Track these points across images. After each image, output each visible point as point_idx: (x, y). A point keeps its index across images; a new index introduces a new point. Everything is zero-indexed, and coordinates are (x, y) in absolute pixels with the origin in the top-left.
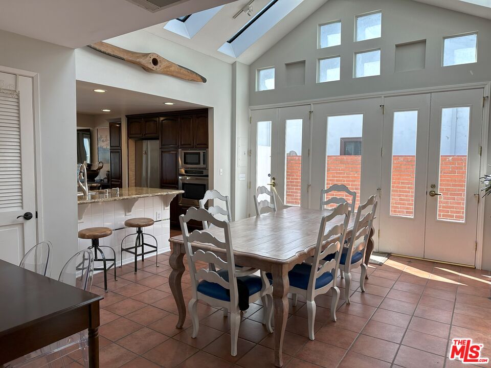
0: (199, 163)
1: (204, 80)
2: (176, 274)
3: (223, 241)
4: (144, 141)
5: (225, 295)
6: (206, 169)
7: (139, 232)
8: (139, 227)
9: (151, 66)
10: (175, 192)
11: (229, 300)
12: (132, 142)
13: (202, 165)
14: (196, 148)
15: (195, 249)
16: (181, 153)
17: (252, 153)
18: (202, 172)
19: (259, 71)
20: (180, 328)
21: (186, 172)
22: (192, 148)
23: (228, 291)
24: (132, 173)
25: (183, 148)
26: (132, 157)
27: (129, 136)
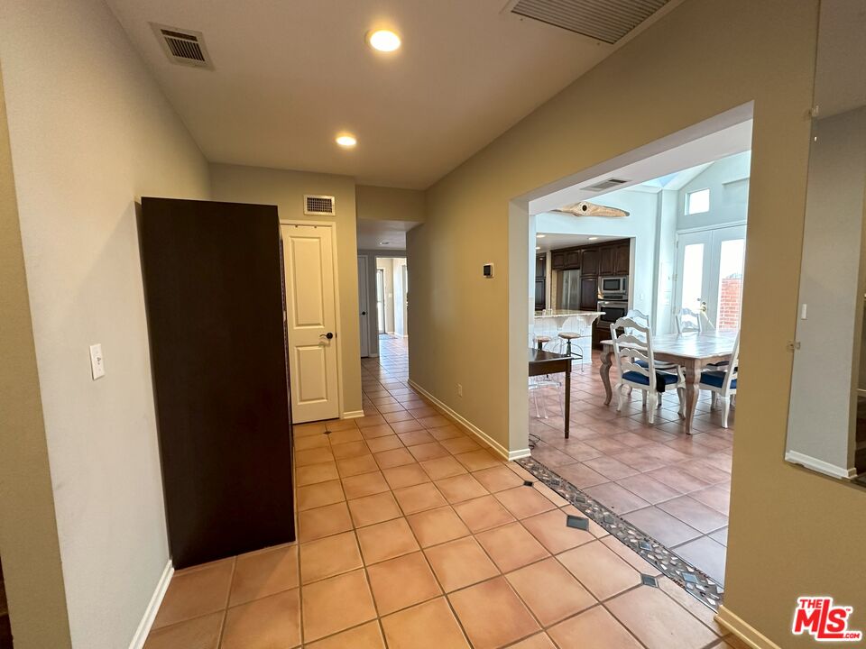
0: (619, 289)
1: (627, 214)
2: (605, 366)
3: (645, 342)
4: (565, 272)
5: (646, 380)
6: (626, 294)
7: (569, 343)
8: (569, 338)
9: (582, 212)
10: (598, 314)
11: (648, 384)
12: (555, 273)
13: (621, 291)
14: (616, 275)
15: (621, 348)
16: (601, 280)
17: (677, 277)
18: (621, 297)
19: (689, 194)
20: (607, 404)
21: (605, 297)
22: (612, 275)
23: (648, 378)
24: (554, 300)
25: (602, 275)
26: (555, 285)
27: (553, 268)
